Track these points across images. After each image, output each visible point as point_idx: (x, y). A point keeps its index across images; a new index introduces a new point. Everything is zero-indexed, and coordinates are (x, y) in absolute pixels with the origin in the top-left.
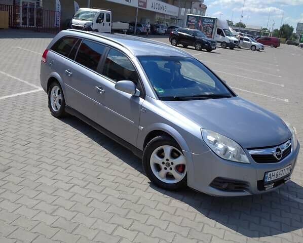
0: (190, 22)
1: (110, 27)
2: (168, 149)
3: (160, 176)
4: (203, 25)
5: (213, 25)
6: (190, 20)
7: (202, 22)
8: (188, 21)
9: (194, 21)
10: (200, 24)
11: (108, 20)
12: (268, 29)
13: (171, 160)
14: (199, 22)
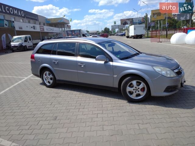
0: (68, 33)
1: (32, 43)
2: (134, 82)
3: (133, 96)
4: (75, 34)
5: (80, 33)
6: (68, 32)
7: (74, 33)
8: (67, 33)
9: (70, 32)
10: (73, 34)
11: (30, 40)
12: (99, 31)
13: (138, 87)
14: (72, 33)
